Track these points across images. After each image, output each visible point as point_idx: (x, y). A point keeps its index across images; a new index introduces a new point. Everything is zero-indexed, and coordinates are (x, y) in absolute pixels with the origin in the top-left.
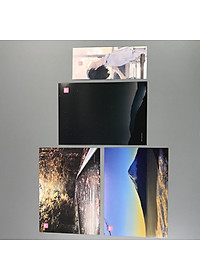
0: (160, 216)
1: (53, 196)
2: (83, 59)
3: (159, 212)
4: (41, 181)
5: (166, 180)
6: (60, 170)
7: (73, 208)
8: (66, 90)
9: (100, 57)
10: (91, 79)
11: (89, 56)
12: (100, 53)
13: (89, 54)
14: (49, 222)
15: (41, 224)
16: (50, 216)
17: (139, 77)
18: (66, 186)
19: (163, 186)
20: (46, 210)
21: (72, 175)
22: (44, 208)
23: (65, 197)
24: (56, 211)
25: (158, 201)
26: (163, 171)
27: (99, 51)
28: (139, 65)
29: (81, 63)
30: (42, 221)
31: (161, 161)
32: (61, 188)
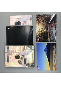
0: (54, 64)
1: (41, 30)
2: (13, 19)
3: (54, 62)
4: (37, 25)
5: (56, 53)
6: (43, 22)
7: (48, 33)
8: (9, 29)
9: (18, 18)
10: (16, 25)
11: (15, 18)
12: (18, 17)
13: (15, 17)
14: (40, 39)
15: (37, 39)
16: (40, 37)
17: (30, 24)
18: (45, 27)
19: (55, 55)
20: (38, 35)
21: (47, 23)
22: (38, 34)
23: (45, 30)
24: (42, 35)
25: (53, 59)
26: (55, 50)
27: (18, 16)
28: (30, 21)
29: (12, 21)
30: (37, 38)
31: (54, 47)
32: (43, 27)
